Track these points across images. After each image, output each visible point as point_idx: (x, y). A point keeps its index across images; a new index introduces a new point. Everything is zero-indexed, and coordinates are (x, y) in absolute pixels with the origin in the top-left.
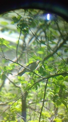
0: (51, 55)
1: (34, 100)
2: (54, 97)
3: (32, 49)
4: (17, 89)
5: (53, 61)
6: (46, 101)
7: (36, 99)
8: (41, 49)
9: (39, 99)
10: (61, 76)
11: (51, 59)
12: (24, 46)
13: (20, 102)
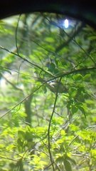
0: (66, 44)
1: (41, 106)
2: (68, 102)
3: (37, 36)
4: (18, 92)
5: (68, 53)
6: (57, 107)
7: (44, 105)
8: (51, 35)
9: (48, 104)
10: (79, 75)
11: (65, 49)
12: (26, 29)
13: (23, 109)
